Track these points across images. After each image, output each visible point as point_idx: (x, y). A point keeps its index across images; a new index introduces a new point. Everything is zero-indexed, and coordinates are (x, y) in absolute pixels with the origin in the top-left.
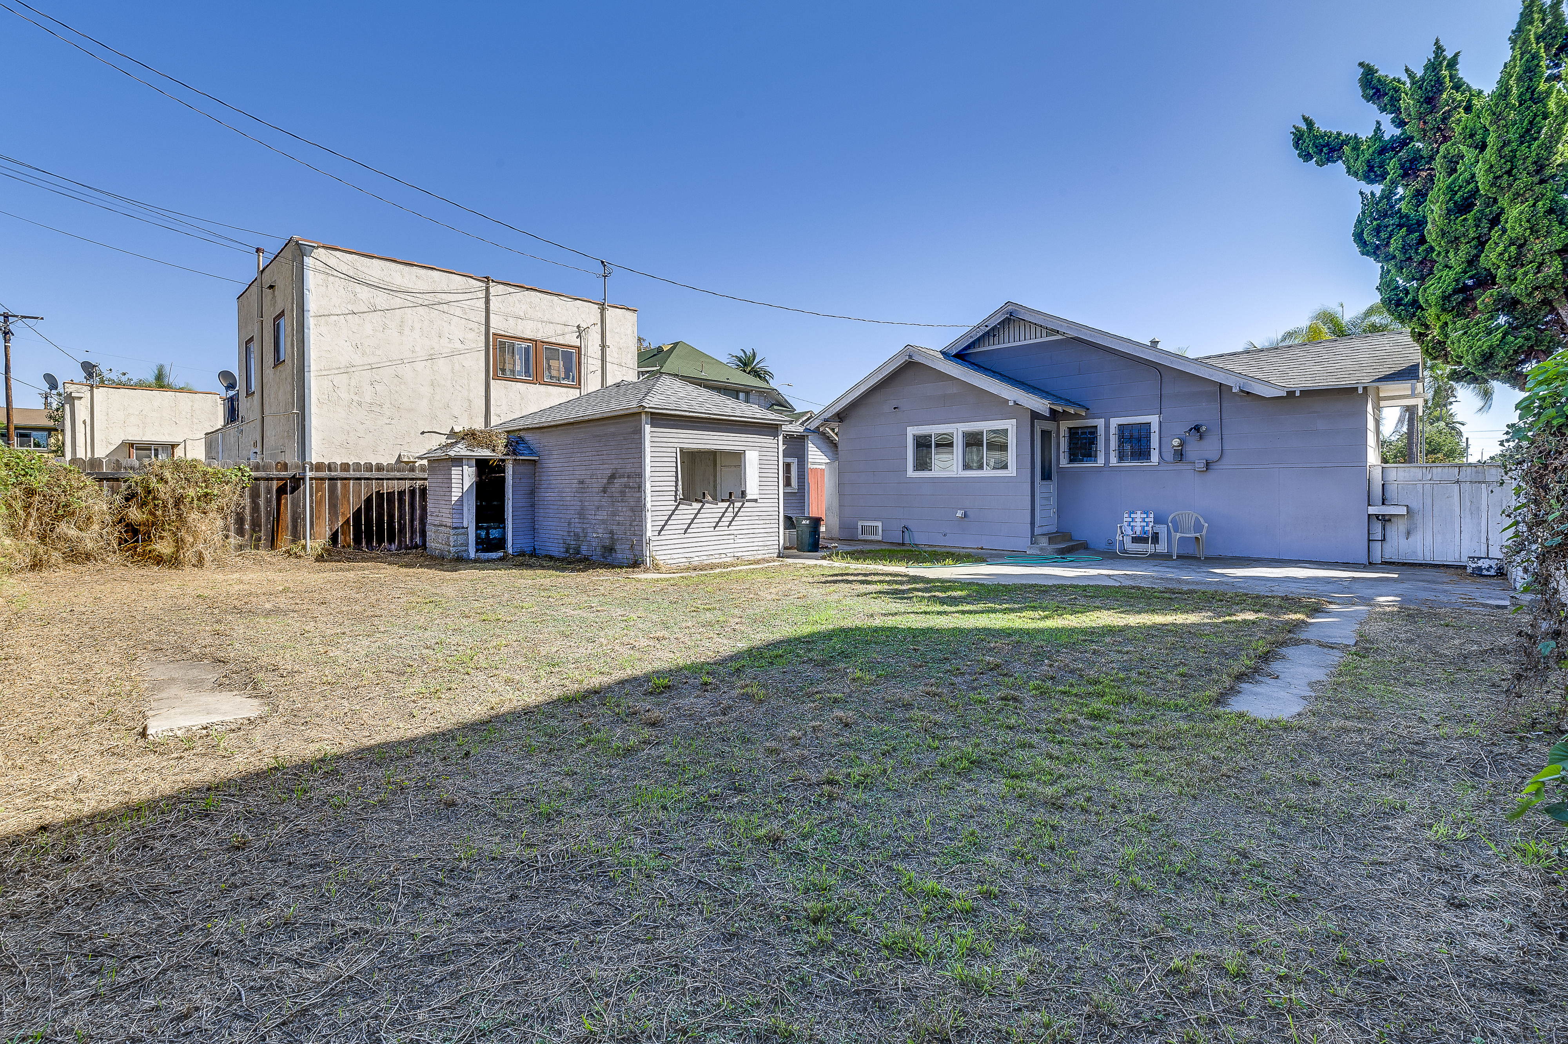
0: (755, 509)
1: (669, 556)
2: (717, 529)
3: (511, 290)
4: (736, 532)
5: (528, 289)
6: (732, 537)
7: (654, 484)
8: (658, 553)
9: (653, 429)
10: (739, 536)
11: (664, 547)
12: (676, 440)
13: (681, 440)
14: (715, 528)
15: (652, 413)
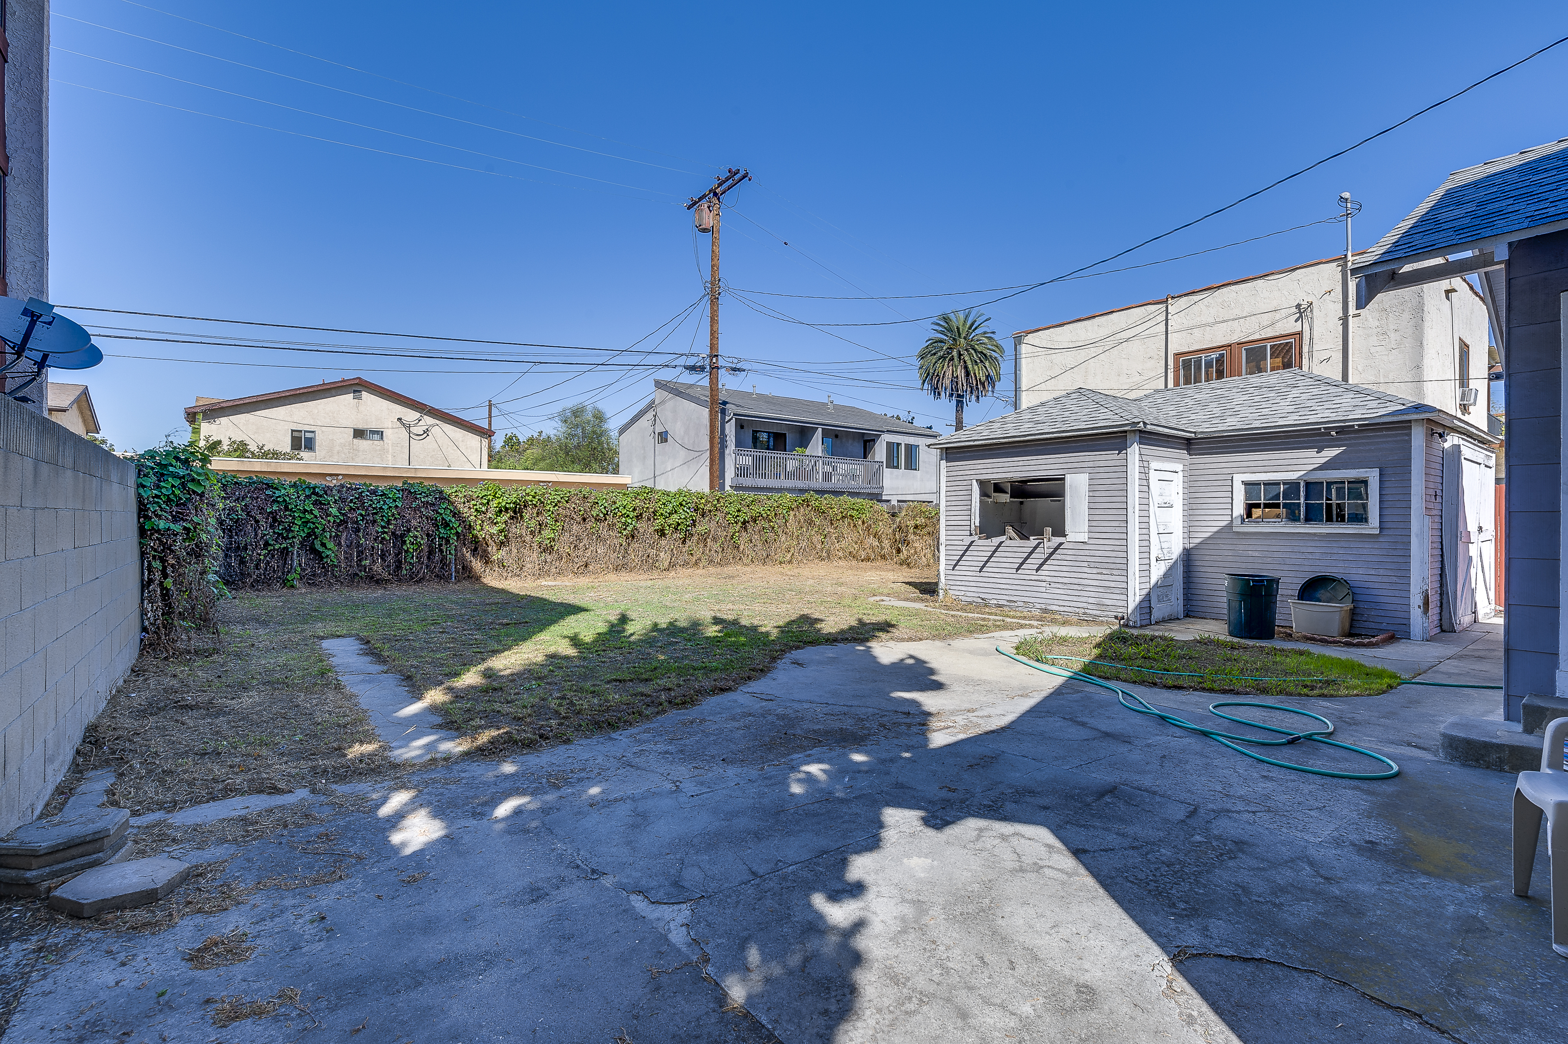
0: (1081, 552)
1: (963, 593)
2: (1019, 572)
3: (1195, 298)
4: (1048, 579)
5: (1219, 287)
6: (1044, 584)
7: (949, 518)
8: (952, 587)
9: (949, 464)
10: (1053, 585)
11: (958, 583)
12: (972, 472)
13: (978, 472)
14: (1018, 569)
15: (947, 448)
